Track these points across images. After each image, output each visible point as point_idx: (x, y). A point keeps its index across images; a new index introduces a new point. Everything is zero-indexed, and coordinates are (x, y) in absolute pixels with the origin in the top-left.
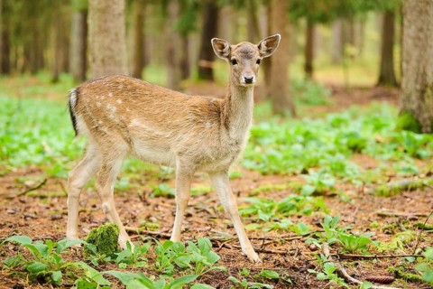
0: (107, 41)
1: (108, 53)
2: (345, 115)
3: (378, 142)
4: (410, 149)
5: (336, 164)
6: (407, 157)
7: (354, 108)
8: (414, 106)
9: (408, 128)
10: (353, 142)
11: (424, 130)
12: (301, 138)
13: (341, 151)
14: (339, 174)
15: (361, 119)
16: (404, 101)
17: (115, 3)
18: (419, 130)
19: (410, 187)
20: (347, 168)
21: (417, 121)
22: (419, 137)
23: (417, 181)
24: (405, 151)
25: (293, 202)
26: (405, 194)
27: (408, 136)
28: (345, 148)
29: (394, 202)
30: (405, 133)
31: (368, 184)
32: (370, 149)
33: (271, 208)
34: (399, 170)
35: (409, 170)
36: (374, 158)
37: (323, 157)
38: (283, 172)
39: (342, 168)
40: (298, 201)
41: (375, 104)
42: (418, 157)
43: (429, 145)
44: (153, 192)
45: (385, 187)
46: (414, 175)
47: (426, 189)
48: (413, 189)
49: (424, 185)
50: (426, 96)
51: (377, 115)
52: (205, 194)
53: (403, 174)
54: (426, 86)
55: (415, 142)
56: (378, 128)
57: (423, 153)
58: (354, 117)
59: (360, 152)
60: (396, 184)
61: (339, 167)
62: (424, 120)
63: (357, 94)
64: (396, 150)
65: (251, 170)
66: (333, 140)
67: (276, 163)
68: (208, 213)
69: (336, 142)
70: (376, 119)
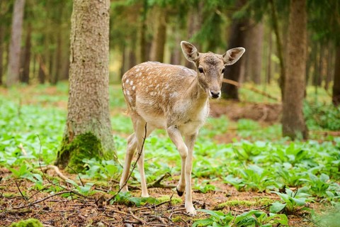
0: (89, 41)
1: (90, 54)
5: (317, 184)
12: (292, 158)
14: (320, 195)
17: (100, 2)
20: (329, 188)
25: (253, 217)
28: (336, 169)
33: (228, 221)
37: (306, 176)
38: (261, 190)
40: (258, 216)
44: (113, 198)
61: (320, 187)
67: (254, 178)
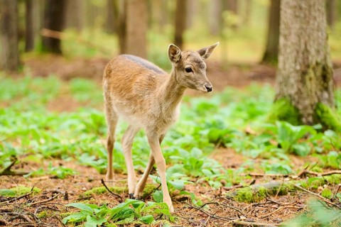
2: (214, 99)
3: (248, 134)
4: (286, 144)
5: (191, 161)
6: (281, 153)
7: (229, 91)
8: (293, 91)
9: (284, 118)
10: (216, 133)
11: (304, 120)
13: (200, 145)
14: (194, 173)
15: (233, 106)
16: (281, 83)
18: (298, 120)
19: (278, 191)
20: (204, 166)
21: (297, 109)
22: (297, 129)
23: (288, 183)
24: (279, 146)
25: (131, 208)
26: (273, 199)
27: (283, 127)
28: (205, 141)
29: (257, 208)
30: (279, 124)
31: (228, 186)
32: (237, 142)
33: (103, 214)
34: (268, 169)
35: (280, 168)
36: (240, 153)
37: (176, 152)
39: (198, 166)
40: (136, 206)
41: (254, 86)
42: (295, 153)
43: (309, 139)
45: (248, 191)
46: (286, 177)
47: (298, 192)
48: (281, 194)
49: (296, 188)
50: (307, 77)
51: (253, 100)
52: (26, 197)
53: (272, 174)
54: (308, 66)
55: (292, 134)
56: (253, 116)
57: (301, 148)
58: (226, 102)
59: (223, 145)
60: (262, 186)
61: (194, 165)
62: (305, 108)
63: (234, 74)
64: (267, 144)
65: (89, 167)
66: (192, 130)
68: (25, 220)
69: (195, 134)
70: (252, 105)
